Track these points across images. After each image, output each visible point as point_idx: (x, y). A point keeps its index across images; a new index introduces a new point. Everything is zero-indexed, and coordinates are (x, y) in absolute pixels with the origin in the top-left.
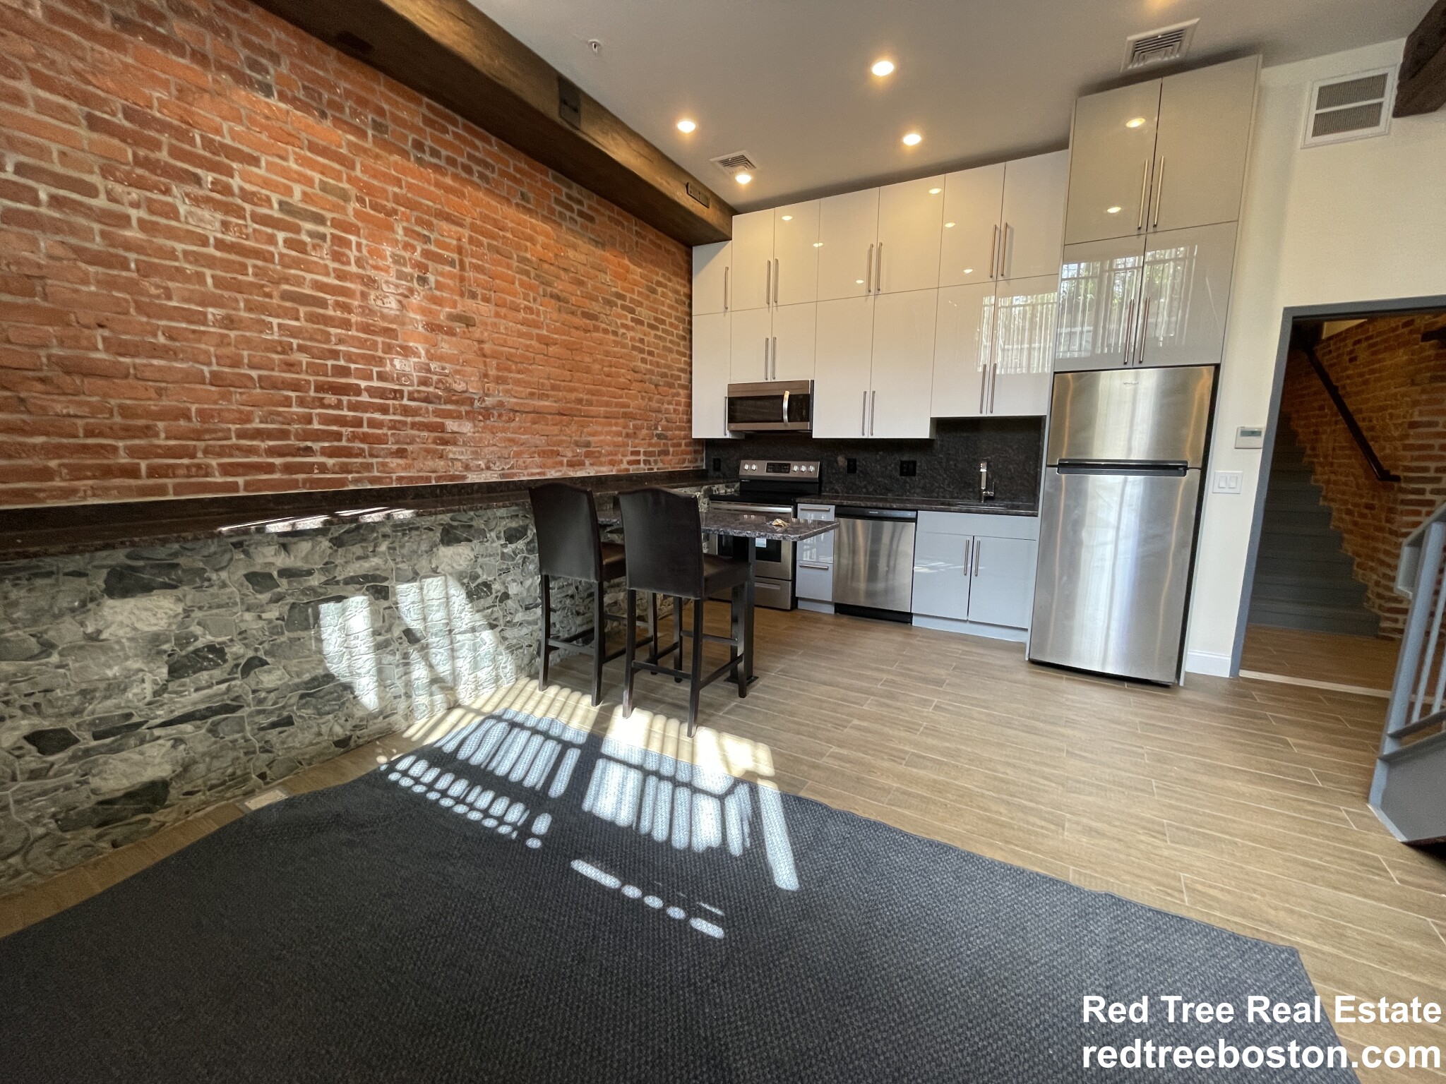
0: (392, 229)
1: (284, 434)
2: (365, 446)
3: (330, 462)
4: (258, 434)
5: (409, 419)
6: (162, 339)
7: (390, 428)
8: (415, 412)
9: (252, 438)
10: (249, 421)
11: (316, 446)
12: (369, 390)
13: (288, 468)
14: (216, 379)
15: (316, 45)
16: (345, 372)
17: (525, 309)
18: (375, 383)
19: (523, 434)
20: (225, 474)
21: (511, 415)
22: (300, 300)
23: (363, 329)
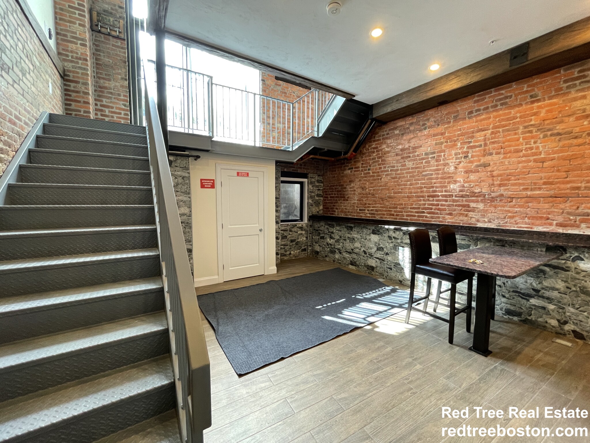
0: (456, 145)
1: (419, 208)
2: (439, 212)
3: (428, 215)
4: (414, 208)
5: (455, 204)
6: (400, 190)
7: (447, 206)
8: (457, 201)
9: (413, 209)
10: (413, 205)
11: (425, 211)
12: (443, 196)
13: (419, 216)
14: (408, 197)
15: (439, 108)
16: (435, 191)
17: (526, 149)
18: (444, 193)
19: (517, 208)
20: (406, 217)
21: (509, 200)
22: (426, 175)
23: (442, 178)
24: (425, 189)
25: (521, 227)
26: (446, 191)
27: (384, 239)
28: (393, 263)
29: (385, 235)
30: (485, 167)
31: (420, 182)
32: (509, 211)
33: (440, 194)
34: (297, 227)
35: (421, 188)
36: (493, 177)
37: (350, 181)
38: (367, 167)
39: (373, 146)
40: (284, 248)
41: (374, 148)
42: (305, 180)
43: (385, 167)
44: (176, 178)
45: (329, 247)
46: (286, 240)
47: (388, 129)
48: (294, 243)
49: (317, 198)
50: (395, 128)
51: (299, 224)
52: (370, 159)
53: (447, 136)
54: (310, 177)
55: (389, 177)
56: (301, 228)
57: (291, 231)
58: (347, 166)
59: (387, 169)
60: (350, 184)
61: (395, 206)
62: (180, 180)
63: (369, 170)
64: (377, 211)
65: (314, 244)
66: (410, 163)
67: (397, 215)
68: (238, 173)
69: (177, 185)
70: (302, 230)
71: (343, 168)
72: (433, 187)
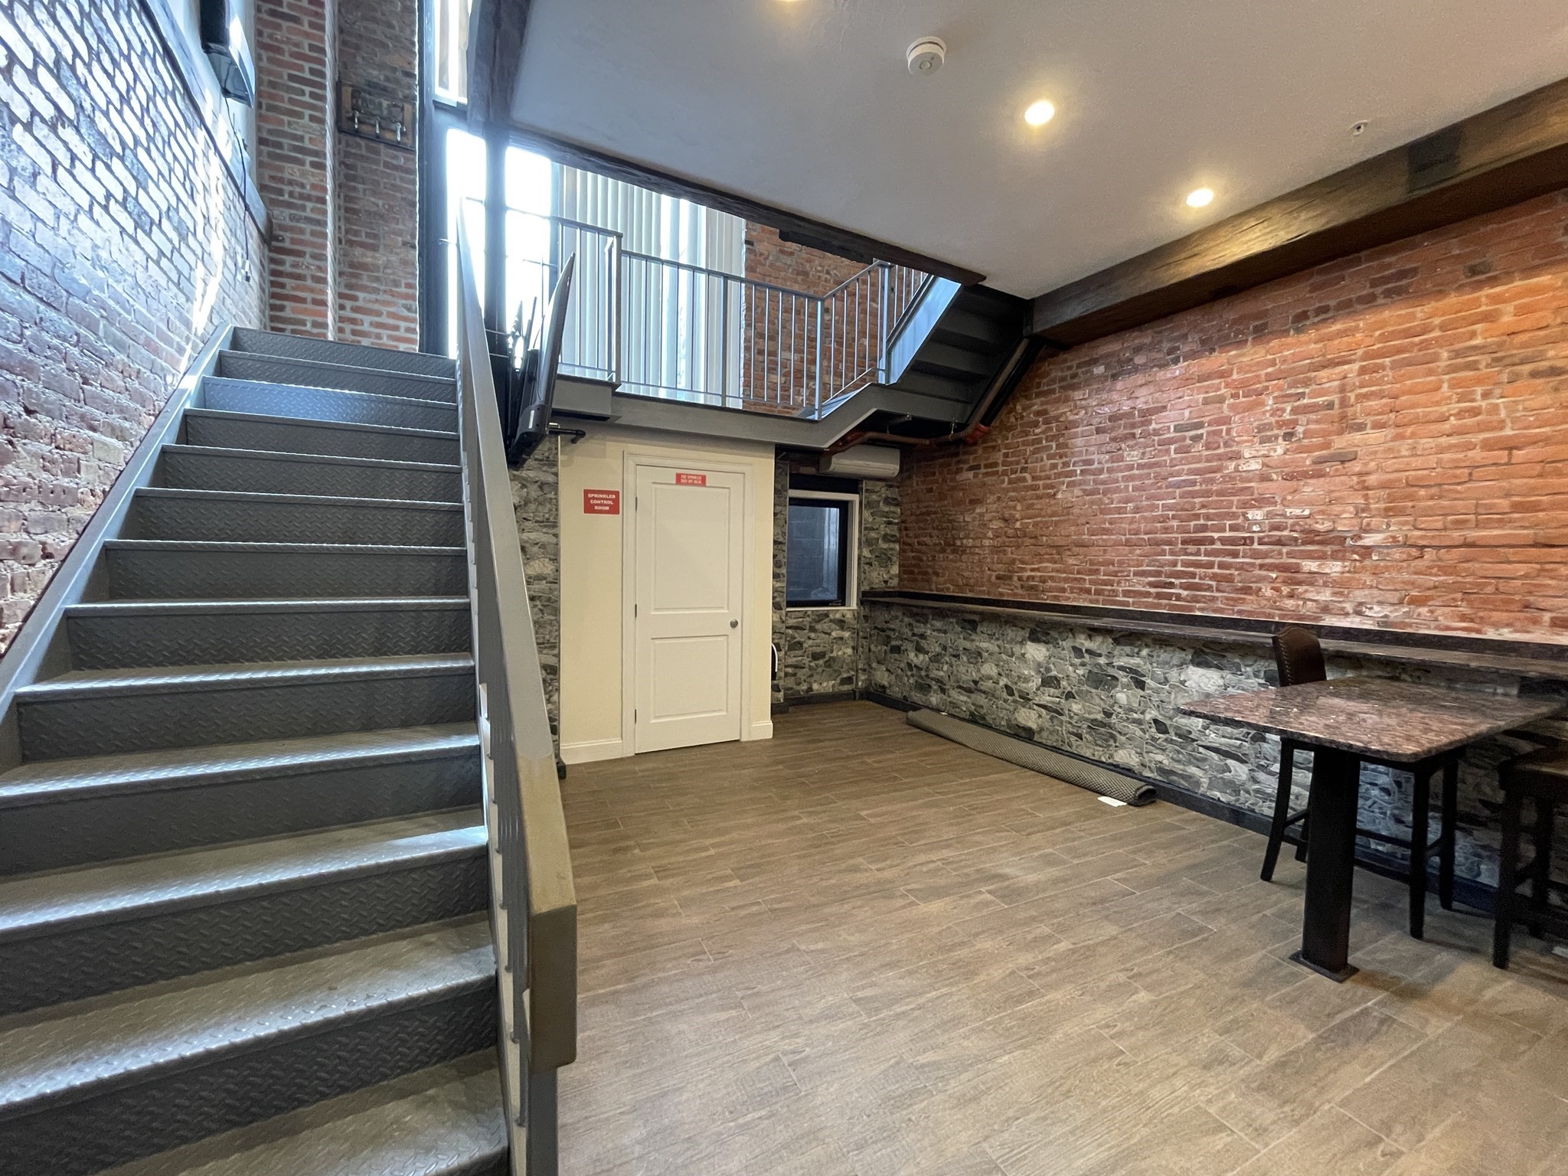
0: (1263, 404)
1: (1158, 574)
2: (1214, 583)
3: (1184, 593)
4: (1143, 574)
5: (1258, 562)
6: (1107, 525)
7: (1237, 569)
8: (1266, 555)
9: (1141, 576)
10: (1141, 566)
11: (1176, 582)
12: (1223, 541)
13: (1158, 596)
14: (1128, 543)
15: (1218, 306)
16: (1204, 528)
17: (1460, 415)
18: (1228, 534)
19: (1436, 575)
20: (1124, 596)
21: (1414, 552)
22: (1178, 485)
23: (1220, 493)
24: (1175, 523)
25: (1448, 628)
26: (1233, 528)
27: (1062, 656)
28: (1087, 720)
29: (1064, 643)
30: (1343, 462)
31: (1161, 503)
32: (1413, 583)
33: (1216, 535)
34: (831, 621)
35: (1165, 519)
36: (1368, 489)
37: (972, 502)
38: (1018, 463)
39: (1035, 408)
40: (794, 675)
41: (1038, 413)
42: (854, 498)
43: (1066, 464)
44: (524, 486)
45: (913, 675)
46: (800, 652)
47: (1075, 363)
48: (821, 662)
49: (885, 546)
50: (1095, 362)
51: (837, 612)
52: (1024, 444)
53: (1235, 380)
54: (867, 491)
55: (1077, 491)
56: (841, 623)
57: (812, 629)
58: (966, 462)
59: (1071, 468)
60: (974, 510)
61: (1095, 567)
62: (534, 492)
63: (1024, 470)
64: (1043, 580)
65: (874, 665)
66: (1136, 453)
67: (1098, 592)
68: (679, 477)
69: (526, 504)
70: (842, 629)
71: (954, 468)
72: (1197, 517)
